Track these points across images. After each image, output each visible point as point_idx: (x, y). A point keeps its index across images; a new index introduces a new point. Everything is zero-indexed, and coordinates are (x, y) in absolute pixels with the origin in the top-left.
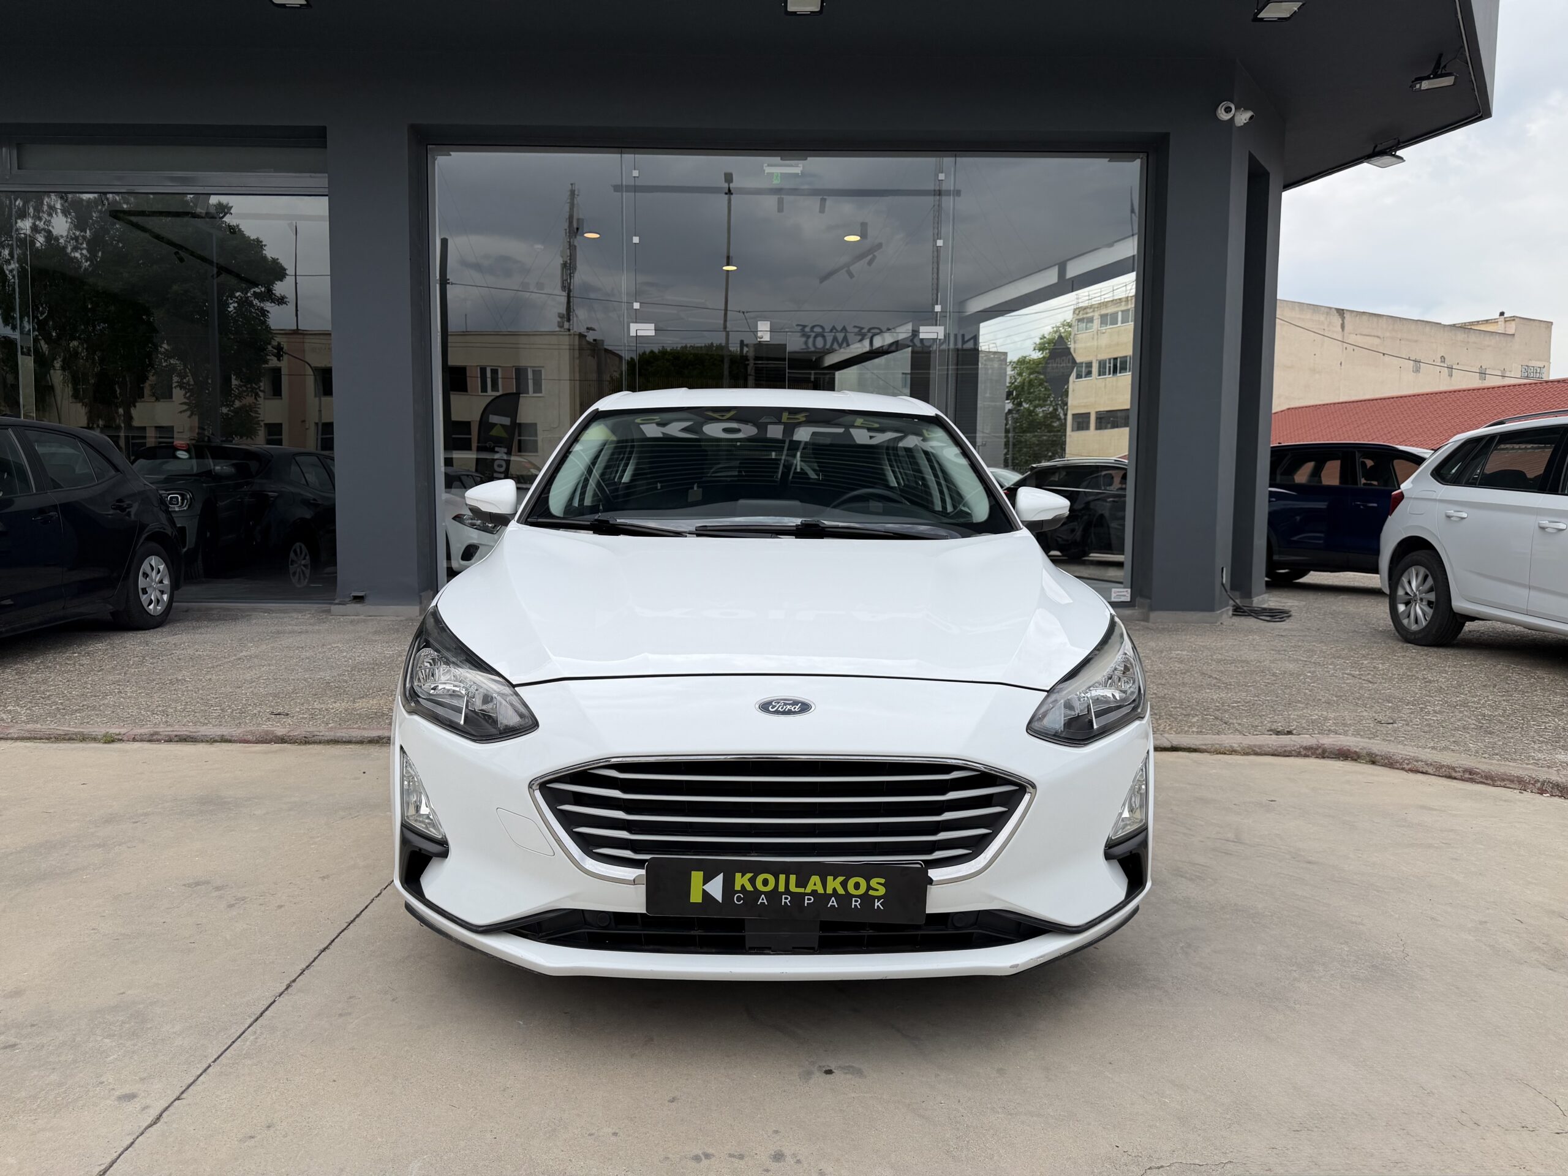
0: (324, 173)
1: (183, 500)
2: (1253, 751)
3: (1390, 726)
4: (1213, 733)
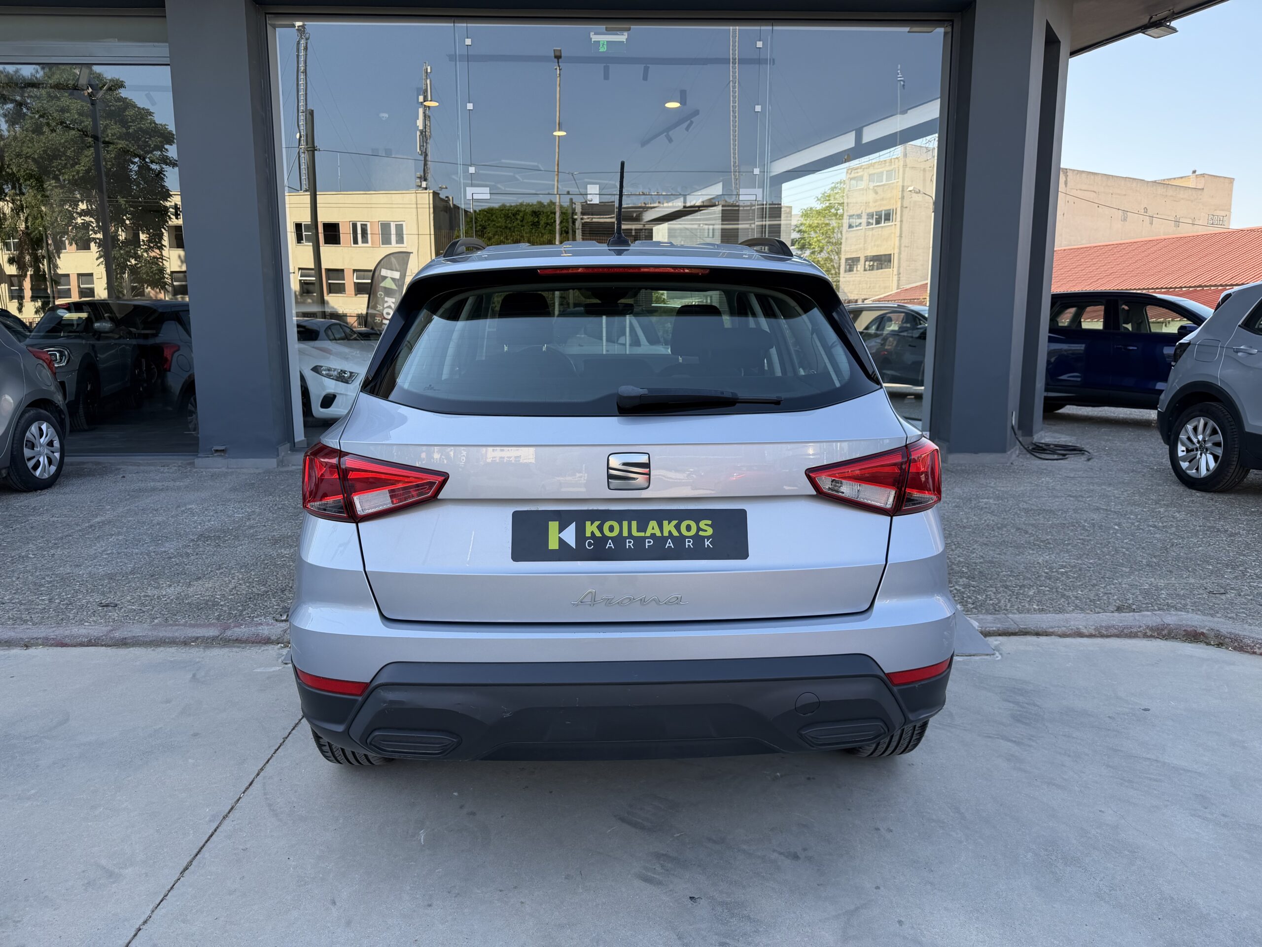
0: (166, 42)
1: (61, 356)
2: (1100, 633)
3: (1223, 597)
4: (1055, 611)
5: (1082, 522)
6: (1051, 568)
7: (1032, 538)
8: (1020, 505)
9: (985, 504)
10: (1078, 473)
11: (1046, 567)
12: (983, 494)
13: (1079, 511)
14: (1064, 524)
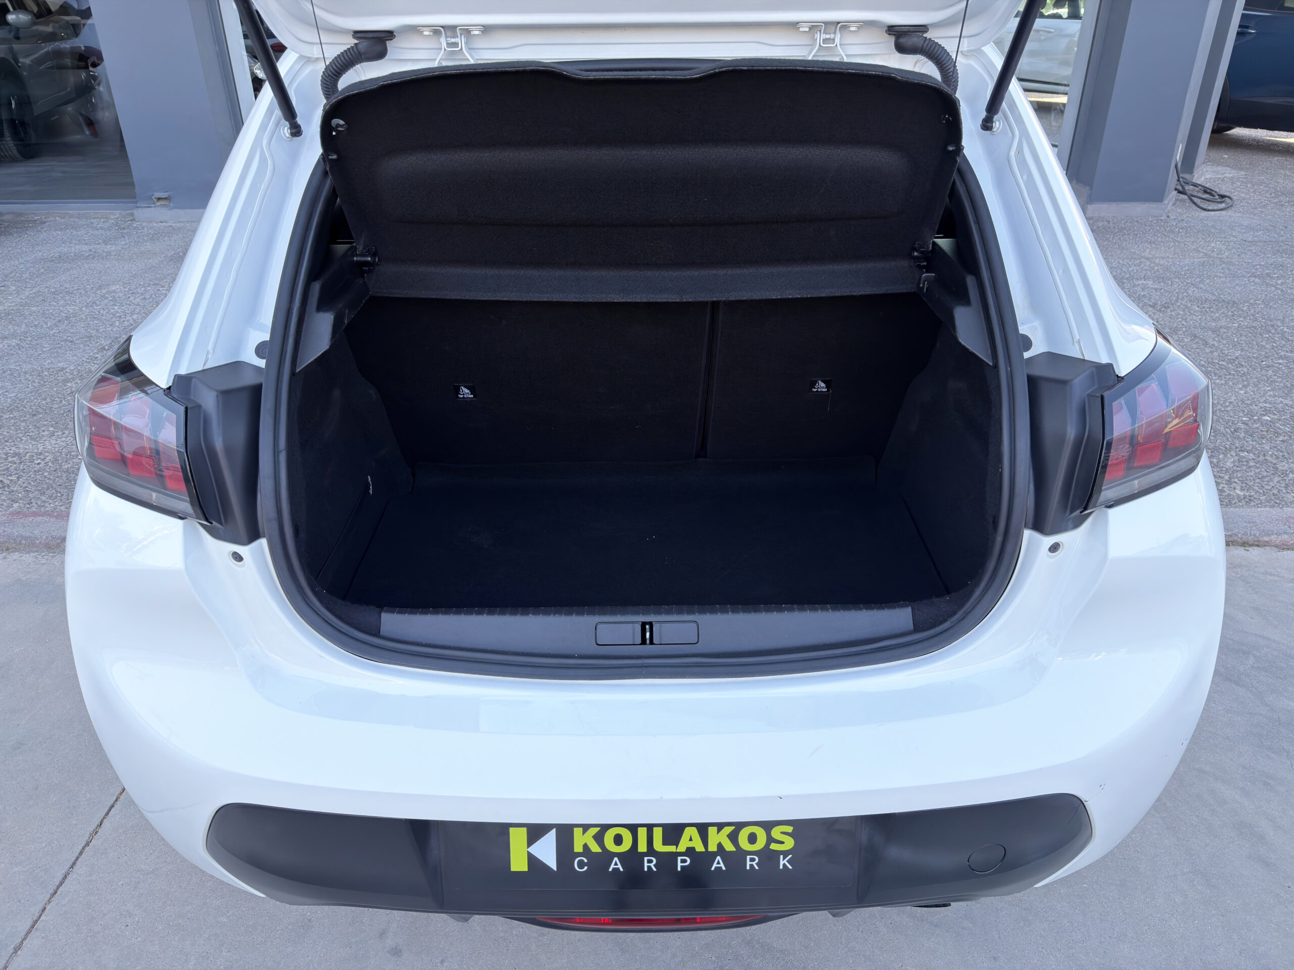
4: (1269, 501)
5: (1279, 323)
6: (1251, 414)
7: (1216, 354)
8: (1190, 292)
9: (1143, 290)
10: (1258, 234)
11: (1244, 411)
12: (1137, 271)
13: (1271, 304)
14: (1255, 327)
